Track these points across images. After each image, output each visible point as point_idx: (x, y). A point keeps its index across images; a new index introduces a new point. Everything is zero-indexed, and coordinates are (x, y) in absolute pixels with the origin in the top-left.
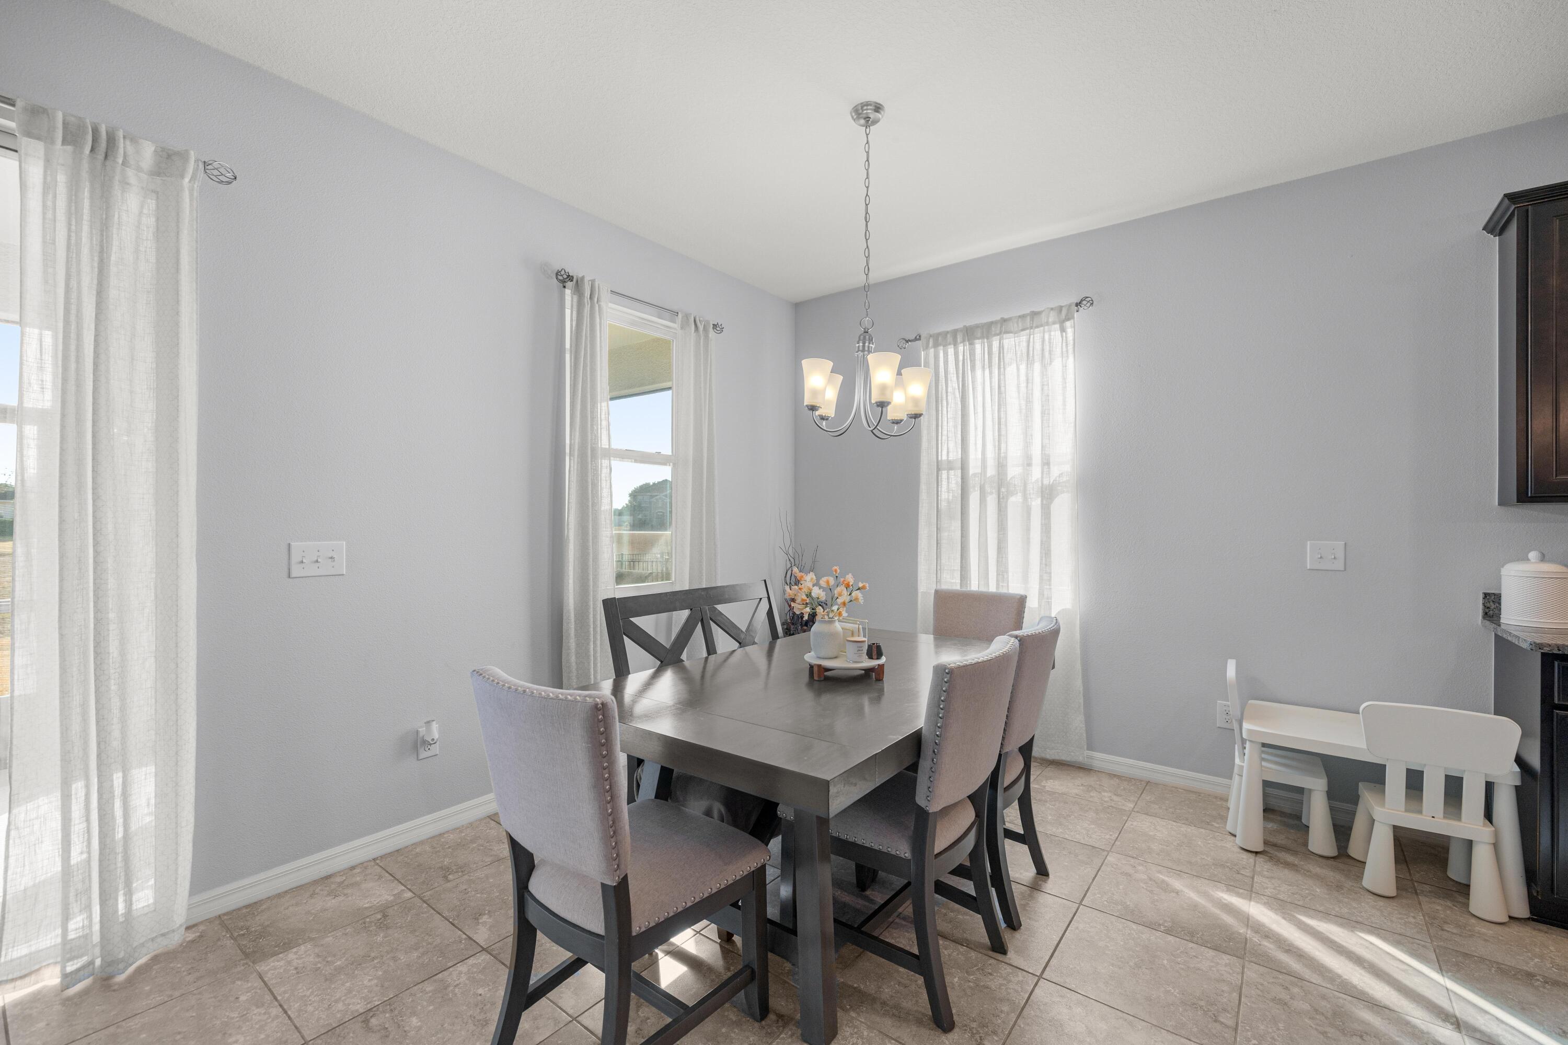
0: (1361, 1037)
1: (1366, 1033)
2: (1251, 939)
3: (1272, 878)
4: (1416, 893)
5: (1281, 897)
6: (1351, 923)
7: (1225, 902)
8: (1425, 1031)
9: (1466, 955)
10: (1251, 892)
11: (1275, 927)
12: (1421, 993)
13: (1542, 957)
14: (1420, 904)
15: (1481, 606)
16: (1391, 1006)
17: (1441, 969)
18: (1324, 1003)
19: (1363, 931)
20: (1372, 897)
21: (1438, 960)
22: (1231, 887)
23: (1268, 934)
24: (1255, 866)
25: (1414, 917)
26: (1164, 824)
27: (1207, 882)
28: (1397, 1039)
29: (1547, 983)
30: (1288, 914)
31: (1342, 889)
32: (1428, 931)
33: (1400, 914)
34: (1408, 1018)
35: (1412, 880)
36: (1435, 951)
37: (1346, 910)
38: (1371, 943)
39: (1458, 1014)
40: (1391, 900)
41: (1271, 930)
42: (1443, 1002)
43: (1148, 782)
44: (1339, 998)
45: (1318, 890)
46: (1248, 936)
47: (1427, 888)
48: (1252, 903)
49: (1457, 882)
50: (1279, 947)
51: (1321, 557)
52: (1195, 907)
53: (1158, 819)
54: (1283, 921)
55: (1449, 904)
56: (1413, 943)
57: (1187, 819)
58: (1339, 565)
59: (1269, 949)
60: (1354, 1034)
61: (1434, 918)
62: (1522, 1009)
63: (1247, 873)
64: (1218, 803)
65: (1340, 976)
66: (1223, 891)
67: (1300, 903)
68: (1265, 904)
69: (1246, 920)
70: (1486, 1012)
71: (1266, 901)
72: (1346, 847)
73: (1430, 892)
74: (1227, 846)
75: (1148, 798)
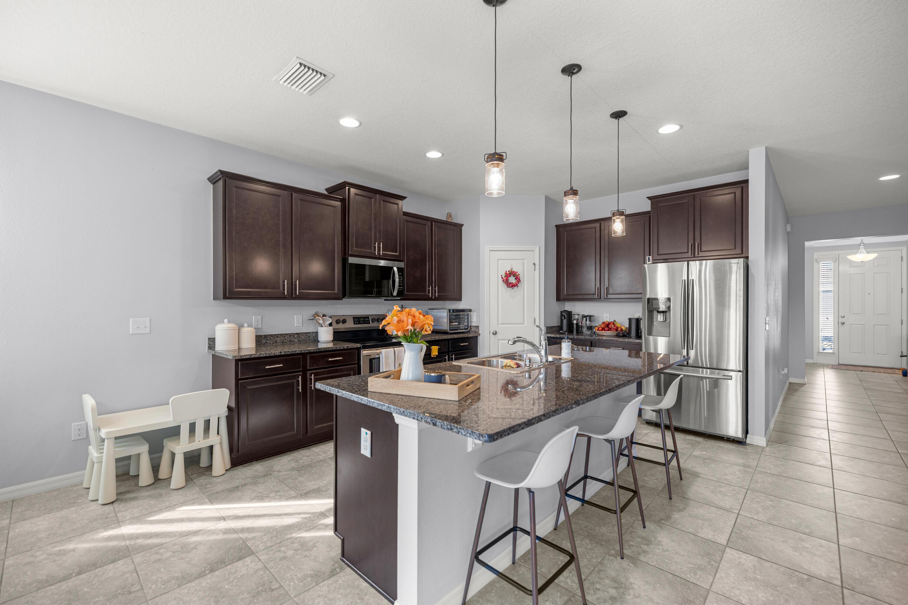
0: (195, 548)
1: (197, 546)
2: (130, 545)
3: (127, 510)
4: (192, 480)
5: (136, 515)
6: (171, 507)
7: (106, 536)
8: (215, 529)
9: (217, 493)
10: (119, 523)
11: (140, 531)
12: (209, 516)
13: (238, 479)
14: (195, 483)
15: (207, 344)
16: (201, 529)
17: (212, 503)
18: (176, 547)
19: (178, 507)
20: (176, 491)
21: (209, 501)
22: (106, 527)
23: (137, 536)
24: (114, 509)
25: (195, 490)
26: (42, 519)
27: (90, 533)
28: (208, 539)
29: (242, 486)
30: (143, 521)
31: (163, 495)
32: (202, 492)
33: (190, 491)
34: (208, 529)
35: (188, 475)
36: (207, 498)
37: (168, 503)
38: (183, 510)
39: (223, 515)
40: (184, 488)
41: (138, 533)
42: (217, 515)
43: (13, 501)
44: (181, 540)
45: (152, 502)
46: (127, 544)
47: (195, 475)
48: (122, 528)
49: (205, 467)
50: (146, 538)
51: (138, 327)
52: (89, 550)
53: (36, 519)
54: (142, 526)
55: (205, 477)
56: (198, 500)
57: (58, 508)
58: (147, 330)
59: (141, 542)
60: (192, 549)
61: (202, 486)
62: (239, 500)
63: (112, 515)
64: (75, 489)
65: (177, 532)
66: (102, 532)
67: (146, 513)
68: (129, 524)
69: (123, 537)
70: (230, 508)
71: (129, 522)
72: (157, 476)
73: (196, 476)
74: (93, 508)
75: (19, 510)
